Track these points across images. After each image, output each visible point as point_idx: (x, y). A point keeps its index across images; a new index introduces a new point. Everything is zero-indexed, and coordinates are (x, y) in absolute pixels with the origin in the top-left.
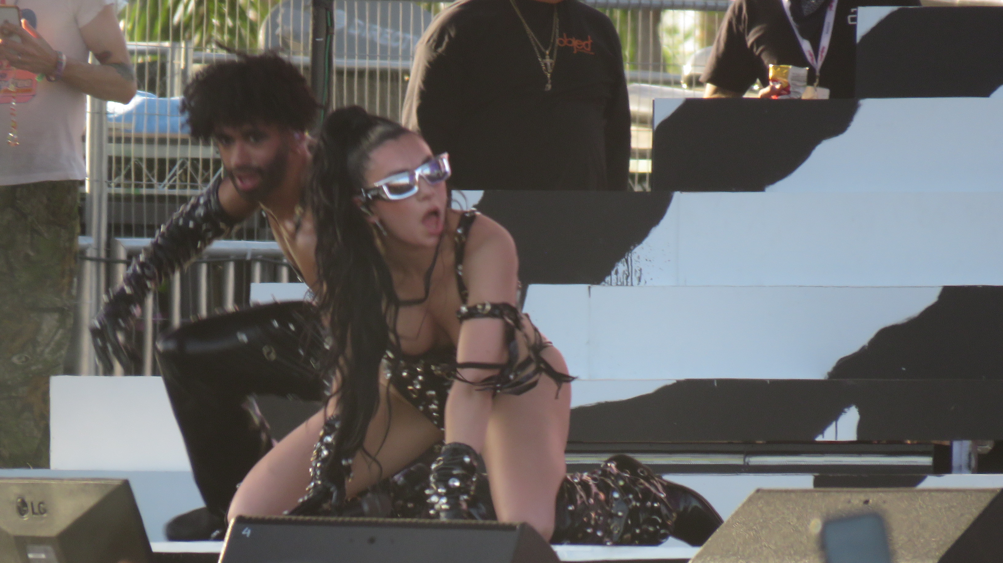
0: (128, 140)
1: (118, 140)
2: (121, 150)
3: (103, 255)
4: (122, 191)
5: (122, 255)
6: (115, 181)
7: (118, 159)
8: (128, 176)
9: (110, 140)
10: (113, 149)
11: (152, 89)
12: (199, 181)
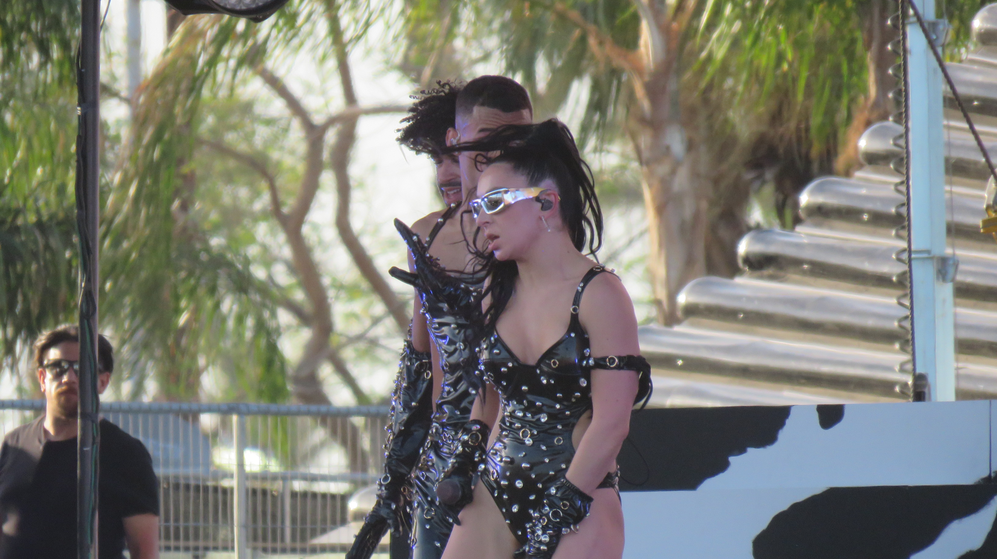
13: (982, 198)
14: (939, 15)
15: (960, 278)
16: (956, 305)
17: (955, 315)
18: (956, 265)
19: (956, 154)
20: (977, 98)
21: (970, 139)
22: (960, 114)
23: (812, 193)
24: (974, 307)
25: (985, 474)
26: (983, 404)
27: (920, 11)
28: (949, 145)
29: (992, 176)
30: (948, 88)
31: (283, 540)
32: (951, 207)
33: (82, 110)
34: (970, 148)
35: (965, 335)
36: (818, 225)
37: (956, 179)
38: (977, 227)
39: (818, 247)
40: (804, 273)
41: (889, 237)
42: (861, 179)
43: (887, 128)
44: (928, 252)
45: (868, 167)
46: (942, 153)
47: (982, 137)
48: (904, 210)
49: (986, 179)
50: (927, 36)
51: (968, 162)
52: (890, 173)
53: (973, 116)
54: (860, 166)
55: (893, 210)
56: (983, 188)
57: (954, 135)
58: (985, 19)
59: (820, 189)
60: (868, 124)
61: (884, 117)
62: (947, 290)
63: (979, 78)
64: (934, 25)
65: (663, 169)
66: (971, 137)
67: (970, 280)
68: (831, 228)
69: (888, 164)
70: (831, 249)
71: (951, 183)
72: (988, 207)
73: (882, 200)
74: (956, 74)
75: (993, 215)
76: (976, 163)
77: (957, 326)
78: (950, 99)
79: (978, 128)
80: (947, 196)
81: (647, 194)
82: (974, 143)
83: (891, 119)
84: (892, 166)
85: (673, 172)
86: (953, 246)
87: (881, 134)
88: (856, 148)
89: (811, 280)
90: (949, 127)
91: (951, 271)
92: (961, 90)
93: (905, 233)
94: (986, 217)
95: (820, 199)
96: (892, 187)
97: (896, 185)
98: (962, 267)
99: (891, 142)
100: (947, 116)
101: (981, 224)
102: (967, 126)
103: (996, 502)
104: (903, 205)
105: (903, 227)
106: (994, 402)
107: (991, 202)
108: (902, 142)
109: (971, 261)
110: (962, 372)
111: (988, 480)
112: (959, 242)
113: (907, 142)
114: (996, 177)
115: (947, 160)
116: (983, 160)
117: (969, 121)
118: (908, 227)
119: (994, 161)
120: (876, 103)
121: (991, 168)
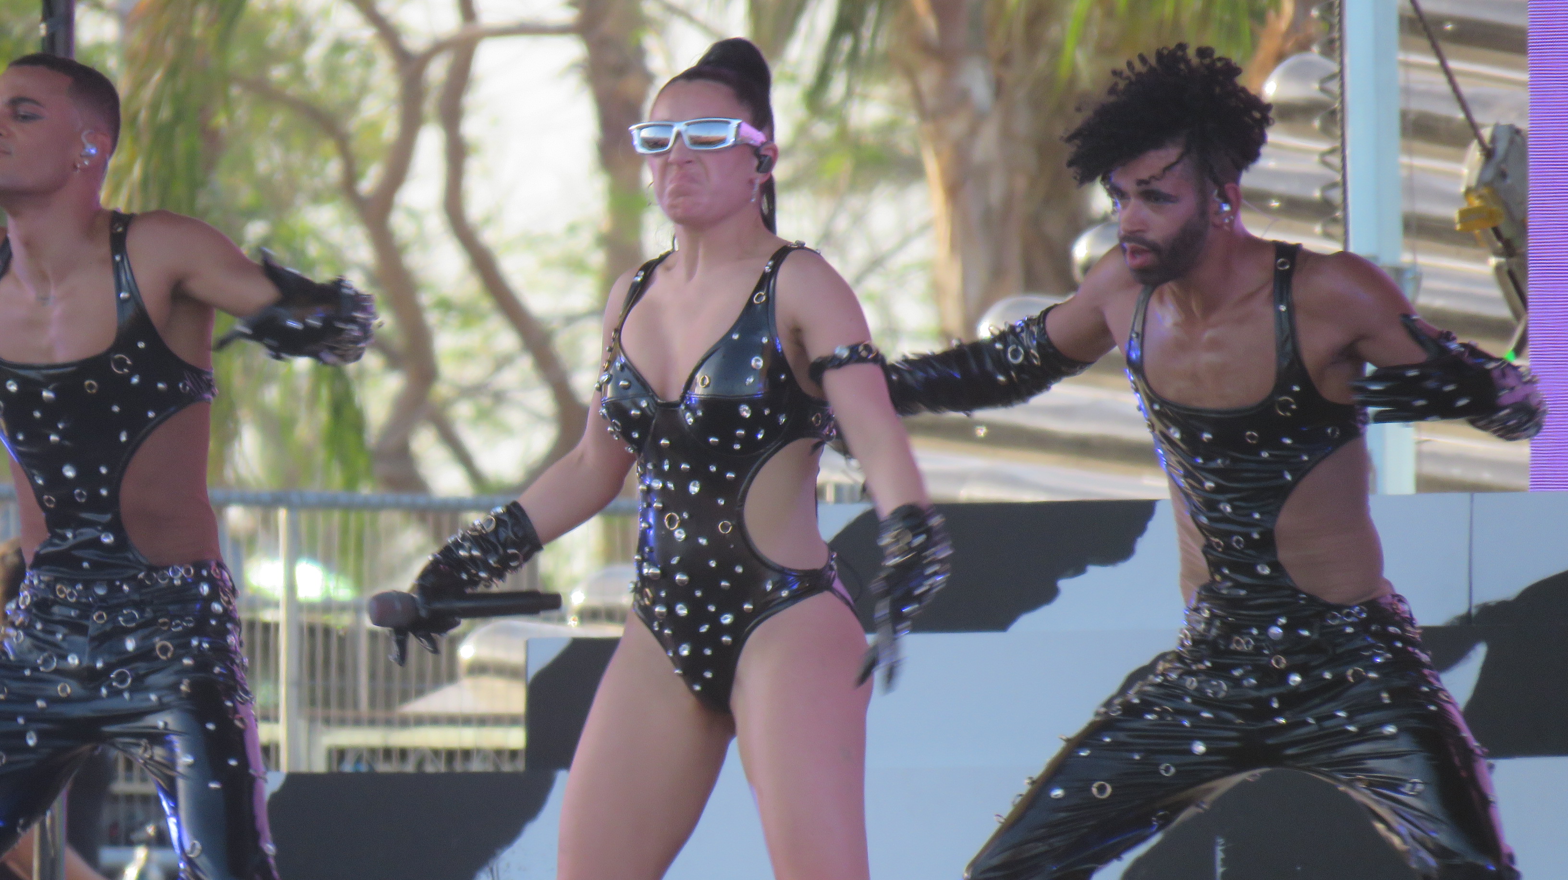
13: (1460, 174)
15: (1422, 301)
19: (1418, 106)
20: (1450, 19)
21: (1440, 82)
22: (1425, 43)
25: (1462, 610)
26: (1465, 497)
28: (1407, 91)
29: (1475, 142)
30: (1407, 3)
31: (356, 705)
32: (1411, 188)
33: (49, 28)
34: (1439, 97)
37: (1418, 145)
38: (1452, 222)
41: (1311, 234)
43: (1309, 64)
46: (1396, 105)
47: (1459, 80)
48: (1336, 195)
49: (1464, 146)
51: (1437, 119)
52: (1313, 135)
53: (1446, 47)
55: (1317, 194)
56: (1460, 160)
57: (1415, 76)
60: (1280, 57)
61: (1304, 46)
65: (957, 126)
66: (1442, 78)
67: (1435, 303)
69: (1311, 120)
71: (1410, 152)
72: (1469, 191)
73: (1301, 178)
75: (1477, 202)
76: (1449, 120)
78: (1411, 20)
79: (1452, 64)
80: (1404, 173)
81: (932, 165)
82: (1448, 90)
83: (1316, 49)
84: (1317, 124)
85: (973, 131)
86: (1414, 250)
87: (1299, 74)
90: (1407, 65)
91: (1410, 288)
92: (1428, 6)
93: (1337, 230)
94: (1465, 206)
96: (1316, 158)
97: (1323, 154)
98: (1427, 283)
99: (1316, 86)
100: (1405, 46)
101: (1457, 217)
102: (1434, 61)
103: (1479, 653)
104: (1334, 185)
105: (1335, 220)
106: (1478, 496)
107: (1473, 183)
108: (1334, 86)
109: (1439, 274)
110: (1426, 448)
111: (1466, 619)
112: (1422, 243)
113: (1342, 86)
114: (1481, 142)
115: (1404, 115)
116: (1461, 116)
117: (1439, 54)
118: (1345, 222)
119: (1478, 118)
120: (1294, 26)
121: (1474, 128)
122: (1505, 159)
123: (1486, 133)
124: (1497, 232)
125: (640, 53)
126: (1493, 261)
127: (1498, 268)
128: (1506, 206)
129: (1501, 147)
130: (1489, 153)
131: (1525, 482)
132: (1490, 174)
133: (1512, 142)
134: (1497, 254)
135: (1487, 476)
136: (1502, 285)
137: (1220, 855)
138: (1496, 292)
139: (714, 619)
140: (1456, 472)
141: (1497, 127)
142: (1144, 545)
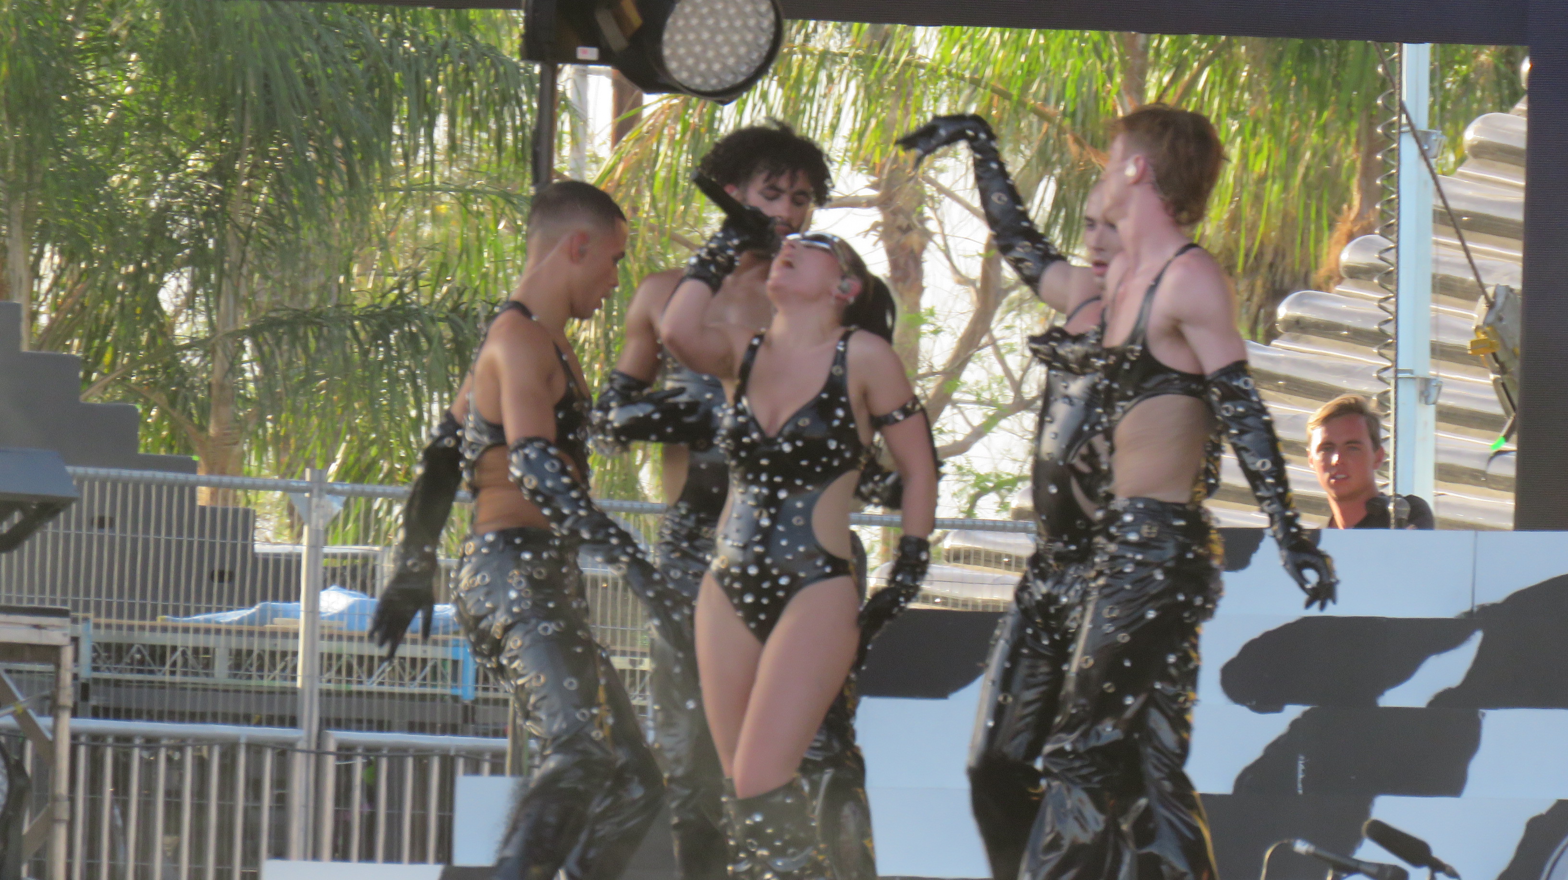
0: (340, 638)
1: (331, 637)
2: (333, 647)
3: (313, 747)
4: (332, 687)
5: (332, 746)
6: (326, 676)
7: (330, 656)
8: (339, 671)
9: (322, 637)
10: (325, 646)
11: (363, 589)
12: (407, 678)
13: (1472, 318)
14: (1431, 126)
15: (1441, 401)
16: (1437, 429)
17: (1437, 439)
18: (1439, 388)
19: (1444, 271)
20: (1466, 214)
21: (1461, 257)
22: (1452, 230)
23: (1290, 306)
24: (1455, 432)
25: (1467, 608)
26: (1471, 533)
27: (1414, 121)
28: (1437, 262)
29: (1482, 297)
30: (1440, 203)
32: (1437, 327)
34: (1459, 266)
35: (1445, 460)
36: (1295, 340)
37: (1442, 297)
38: (1464, 348)
39: (1294, 362)
40: (1279, 389)
41: (1370, 355)
42: (1339, 293)
43: (1371, 241)
44: (1411, 372)
45: (1348, 281)
46: (1430, 270)
47: (1473, 255)
48: (1389, 329)
49: (1475, 299)
50: (1420, 147)
51: (1454, 280)
52: (1373, 289)
53: (1465, 233)
54: (1340, 280)
55: (1375, 327)
56: (1472, 309)
57: (1443, 250)
58: (1477, 131)
59: (1299, 303)
60: (1351, 237)
61: (1368, 230)
62: (1431, 410)
63: (1470, 193)
64: (1427, 134)
66: (1462, 254)
67: (1451, 403)
68: (1309, 343)
69: (1371, 279)
70: (1307, 365)
71: (1436, 302)
72: (1478, 328)
73: (1362, 316)
74: (1447, 188)
75: (1482, 337)
76: (1463, 281)
77: (1437, 451)
78: (1441, 213)
79: (1469, 245)
80: (1433, 314)
82: (1465, 261)
83: (1377, 232)
84: (1376, 281)
86: (1437, 367)
87: (1364, 248)
88: (1337, 260)
89: (1286, 397)
90: (1437, 243)
91: (1433, 392)
92: (1453, 205)
93: (1390, 353)
94: (1474, 338)
95: (1298, 313)
96: (1375, 303)
97: (1381, 301)
98: (1445, 390)
99: (1376, 256)
100: (1436, 232)
101: (1468, 345)
102: (1458, 243)
103: (1478, 637)
104: (1387, 322)
105: (1388, 345)
106: (1480, 533)
107: (1481, 323)
108: (1390, 256)
109: (1454, 384)
110: (1441, 498)
111: (1470, 614)
112: (1443, 363)
113: (1398, 257)
114: (1487, 298)
115: (1434, 277)
116: (1472, 278)
117: (1461, 238)
118: (1395, 346)
119: (1485, 280)
120: (1360, 216)
121: (1482, 288)
122: (1502, 310)
123: (1490, 291)
124: (1494, 355)
125: (923, 220)
126: (1492, 376)
127: (1495, 381)
128: (1502, 340)
129: (1500, 301)
130: (1491, 305)
131: (1510, 524)
132: (1491, 318)
133: (1507, 297)
134: (1494, 372)
135: (1480, 519)
136: (1498, 392)
137: (1301, 767)
138: (1494, 397)
139: (775, 579)
140: (1460, 516)
141: (1497, 286)
142: (1257, 559)
